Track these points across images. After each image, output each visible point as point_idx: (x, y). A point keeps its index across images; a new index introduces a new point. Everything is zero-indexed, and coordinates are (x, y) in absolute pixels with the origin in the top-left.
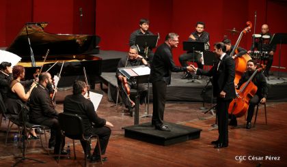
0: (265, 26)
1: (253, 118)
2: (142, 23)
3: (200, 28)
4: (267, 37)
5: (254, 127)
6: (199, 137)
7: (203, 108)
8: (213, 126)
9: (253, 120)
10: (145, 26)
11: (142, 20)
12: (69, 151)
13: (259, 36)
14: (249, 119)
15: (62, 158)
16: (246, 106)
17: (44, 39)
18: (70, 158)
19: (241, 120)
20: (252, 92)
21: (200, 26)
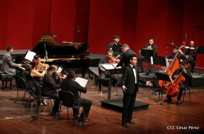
0: (192, 42)
2: (115, 38)
3: (152, 41)
4: (193, 48)
5: (182, 103)
6: (148, 108)
8: (157, 102)
9: (182, 99)
10: (117, 40)
11: (115, 36)
13: (188, 47)
16: (177, 90)
17: (54, 45)
19: (175, 99)
20: (182, 81)
21: (151, 40)
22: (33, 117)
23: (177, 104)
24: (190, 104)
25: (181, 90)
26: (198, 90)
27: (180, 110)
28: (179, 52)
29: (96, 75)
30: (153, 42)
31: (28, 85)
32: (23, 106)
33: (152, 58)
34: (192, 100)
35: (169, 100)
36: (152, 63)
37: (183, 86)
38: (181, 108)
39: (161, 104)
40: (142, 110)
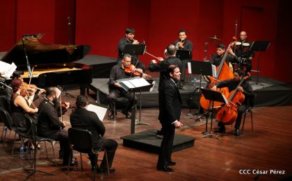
0: (243, 33)
1: (241, 125)
2: (128, 33)
4: (247, 44)
5: (242, 133)
6: (193, 145)
8: (203, 133)
9: (241, 128)
11: (128, 29)
12: (76, 163)
13: (239, 43)
14: (237, 127)
15: (71, 170)
16: (235, 114)
18: (78, 170)
19: (230, 128)
20: (240, 100)
21: (183, 33)
22: (27, 171)
24: (254, 134)
27: (241, 146)
28: (229, 53)
30: (185, 36)
33: (189, 64)
34: (256, 127)
35: (221, 130)
36: (190, 71)
37: (242, 107)
38: (242, 141)
39: (211, 137)
40: (185, 148)
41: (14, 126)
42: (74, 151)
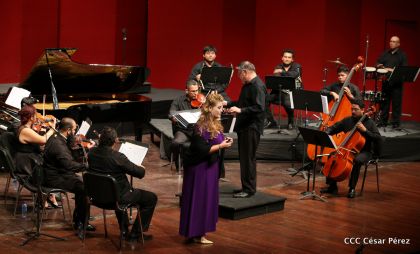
3: (288, 57)
4: (384, 71)
5: (360, 195)
6: (283, 208)
7: (292, 169)
8: (303, 194)
9: (358, 187)
13: (372, 69)
14: (352, 185)
16: (349, 166)
17: (71, 71)
19: (344, 185)
20: (358, 146)
21: (288, 55)
22: (28, 234)
23: (349, 197)
24: (379, 195)
25: (357, 165)
26: (398, 164)
27: (356, 211)
29: (166, 137)
30: (291, 59)
31: (13, 162)
32: (5, 211)
34: (383, 187)
35: (331, 189)
37: (361, 157)
38: (357, 205)
39: (314, 198)
40: (269, 212)
41: (16, 172)
42: (92, 207)
